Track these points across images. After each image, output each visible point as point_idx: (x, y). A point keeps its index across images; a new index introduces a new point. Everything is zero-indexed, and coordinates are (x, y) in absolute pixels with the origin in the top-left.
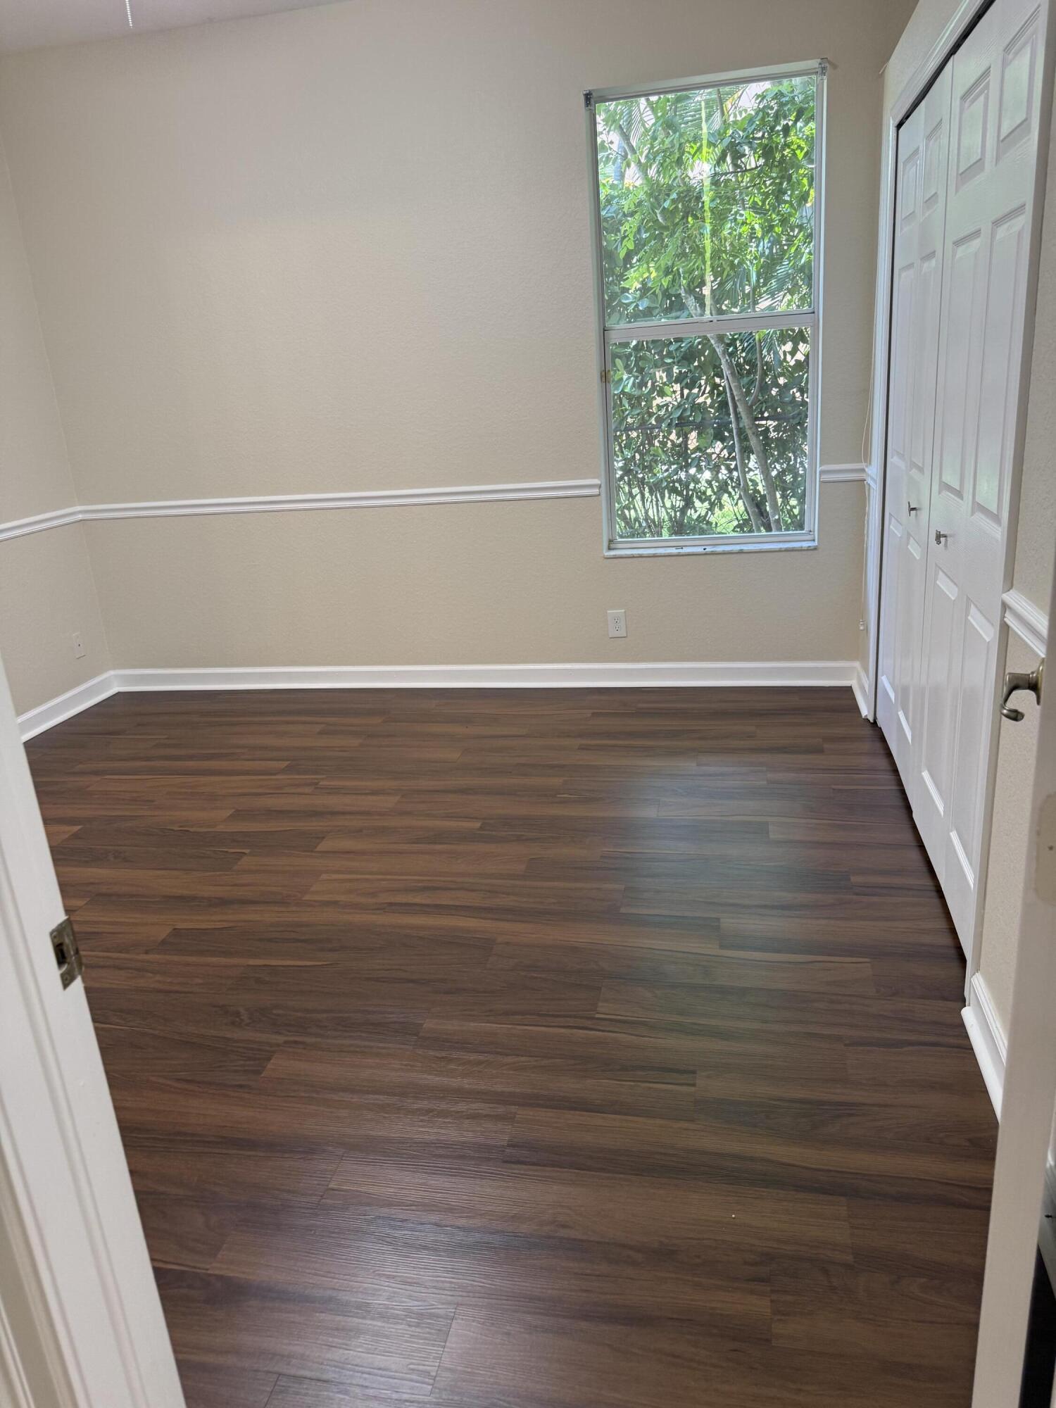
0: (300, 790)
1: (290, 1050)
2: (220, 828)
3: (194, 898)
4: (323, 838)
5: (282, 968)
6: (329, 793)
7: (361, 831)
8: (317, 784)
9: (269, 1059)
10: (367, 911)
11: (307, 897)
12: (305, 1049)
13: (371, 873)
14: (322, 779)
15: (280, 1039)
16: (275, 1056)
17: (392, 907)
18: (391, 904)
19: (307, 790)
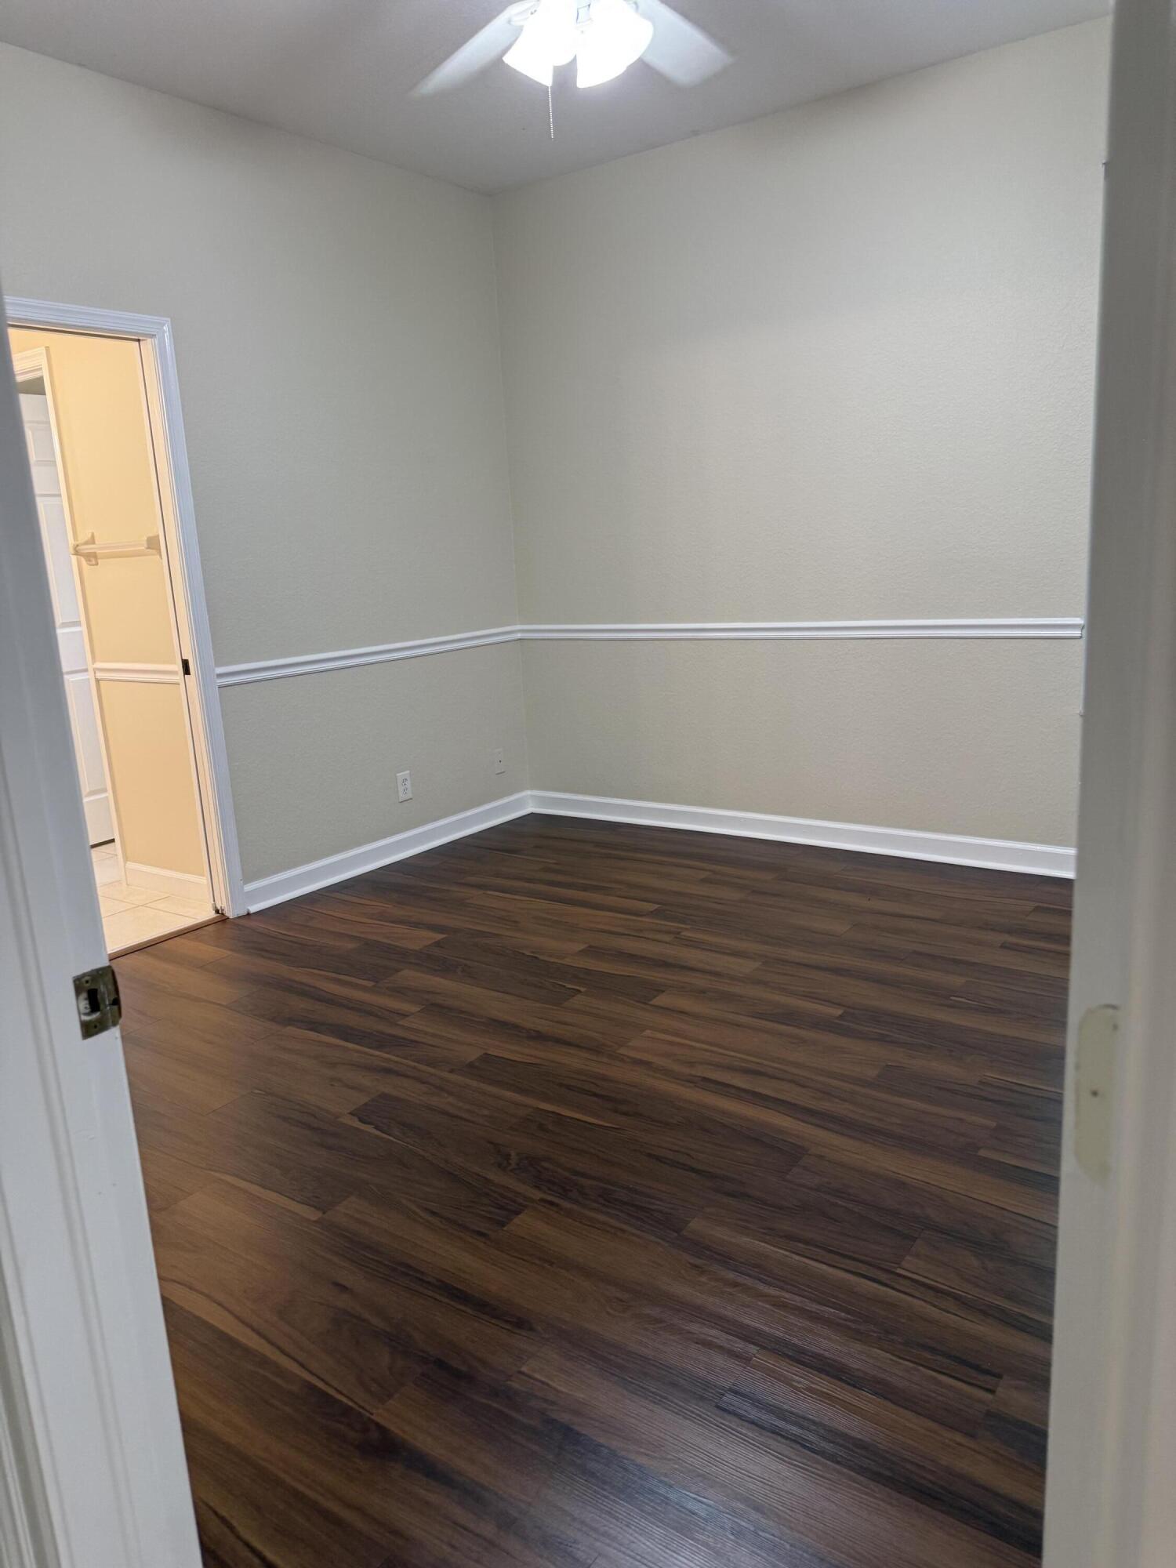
0: (659, 937)
1: (543, 1210)
2: (568, 961)
3: (516, 1027)
4: (663, 991)
5: (569, 1120)
6: (686, 945)
7: (703, 992)
8: (679, 933)
9: (517, 1213)
10: (678, 1081)
11: (622, 1051)
12: (557, 1212)
13: (698, 1041)
14: (686, 929)
15: (538, 1195)
16: (526, 1211)
17: (706, 1083)
18: (705, 1079)
19: (667, 938)
